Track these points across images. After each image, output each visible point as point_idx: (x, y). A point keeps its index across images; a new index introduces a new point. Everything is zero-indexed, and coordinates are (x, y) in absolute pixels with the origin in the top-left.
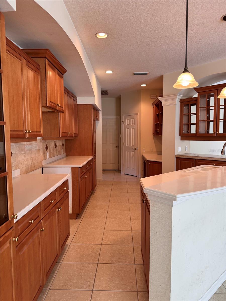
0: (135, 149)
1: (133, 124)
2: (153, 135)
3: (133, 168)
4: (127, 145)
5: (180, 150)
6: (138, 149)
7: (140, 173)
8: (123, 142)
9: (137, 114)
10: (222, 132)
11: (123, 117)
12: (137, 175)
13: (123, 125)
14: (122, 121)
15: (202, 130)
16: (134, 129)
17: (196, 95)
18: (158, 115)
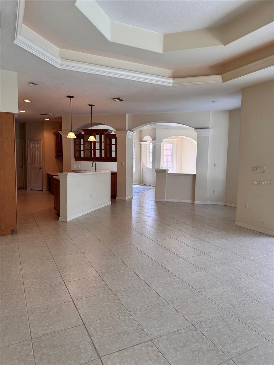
0: (41, 168)
1: (38, 147)
2: (55, 157)
3: (39, 184)
4: (33, 165)
5: (75, 167)
6: (43, 168)
7: (45, 187)
8: (29, 162)
9: (42, 140)
10: (99, 157)
11: (28, 141)
12: (43, 189)
13: (29, 148)
14: (28, 145)
15: (88, 155)
16: (38, 152)
17: (83, 133)
18: (59, 142)
